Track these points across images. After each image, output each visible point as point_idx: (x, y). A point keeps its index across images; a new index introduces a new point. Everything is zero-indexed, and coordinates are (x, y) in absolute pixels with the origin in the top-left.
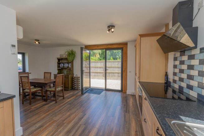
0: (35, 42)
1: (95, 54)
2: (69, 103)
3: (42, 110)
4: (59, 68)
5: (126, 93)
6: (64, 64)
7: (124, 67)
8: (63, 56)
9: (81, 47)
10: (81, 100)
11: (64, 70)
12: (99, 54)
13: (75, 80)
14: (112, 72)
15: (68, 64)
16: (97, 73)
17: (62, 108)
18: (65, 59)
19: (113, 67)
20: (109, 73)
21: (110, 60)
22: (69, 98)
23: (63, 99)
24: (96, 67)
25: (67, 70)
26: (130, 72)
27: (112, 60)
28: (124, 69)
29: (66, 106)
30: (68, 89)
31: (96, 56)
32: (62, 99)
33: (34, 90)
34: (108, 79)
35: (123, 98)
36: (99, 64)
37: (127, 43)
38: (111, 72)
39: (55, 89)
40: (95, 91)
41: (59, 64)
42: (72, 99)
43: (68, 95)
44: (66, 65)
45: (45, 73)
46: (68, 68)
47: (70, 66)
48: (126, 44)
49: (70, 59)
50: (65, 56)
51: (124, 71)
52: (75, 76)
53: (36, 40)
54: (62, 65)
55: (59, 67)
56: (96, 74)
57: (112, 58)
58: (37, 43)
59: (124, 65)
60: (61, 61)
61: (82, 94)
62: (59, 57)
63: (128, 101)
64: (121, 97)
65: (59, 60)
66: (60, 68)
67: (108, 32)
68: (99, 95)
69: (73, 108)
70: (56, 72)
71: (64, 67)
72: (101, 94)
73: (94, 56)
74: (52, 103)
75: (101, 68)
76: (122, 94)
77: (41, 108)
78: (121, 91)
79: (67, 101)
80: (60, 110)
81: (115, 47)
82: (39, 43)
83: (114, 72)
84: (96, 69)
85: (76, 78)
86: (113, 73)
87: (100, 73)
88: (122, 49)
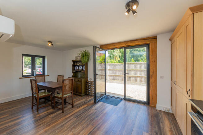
0: (48, 44)
1: (115, 57)
2: (77, 114)
3: (44, 121)
4: (73, 71)
5: (156, 107)
6: (78, 67)
7: (151, 71)
8: (78, 58)
9: (94, 47)
10: (91, 112)
11: (79, 73)
12: (119, 56)
13: (89, 85)
14: (134, 75)
15: (82, 67)
16: (116, 76)
17: (66, 122)
18: (79, 61)
19: (135, 70)
20: (130, 77)
21: (131, 62)
22: (78, 107)
23: (73, 107)
24: (114, 70)
25: (81, 73)
26: (162, 77)
27: (133, 63)
28: (151, 74)
29: (72, 119)
30: (80, 94)
31: (115, 59)
32: (70, 108)
33: (42, 95)
34: (128, 84)
35: (152, 116)
36: (118, 66)
37: (156, 37)
38: (132, 75)
39: (62, 96)
40: (111, 99)
41: (74, 66)
42: (81, 109)
43: (79, 102)
44: (81, 68)
45: (58, 76)
46: (82, 71)
47: (84, 69)
48: (154, 38)
49: (84, 61)
50: (80, 58)
51: (152, 76)
52: (89, 80)
53: (49, 42)
54: (77, 68)
55: (74, 69)
56: (115, 78)
57: (133, 60)
58: (50, 44)
59: (151, 68)
60: (76, 64)
61: (95, 103)
62: (74, 59)
63: (161, 124)
64: (149, 114)
65: (74, 62)
66: (75, 71)
67: (126, 14)
68: (116, 107)
69: (79, 124)
70: (71, 75)
71: (78, 70)
72: (118, 106)
73: (114, 59)
74: (58, 113)
75: (120, 71)
76: (148, 109)
77: (44, 119)
78: (147, 103)
79: (75, 112)
80: (62, 126)
81: (137, 43)
82: (52, 45)
83: (136, 75)
84: (114, 72)
85: (90, 83)
86: (135, 77)
87: (119, 76)
88: (148, 45)
